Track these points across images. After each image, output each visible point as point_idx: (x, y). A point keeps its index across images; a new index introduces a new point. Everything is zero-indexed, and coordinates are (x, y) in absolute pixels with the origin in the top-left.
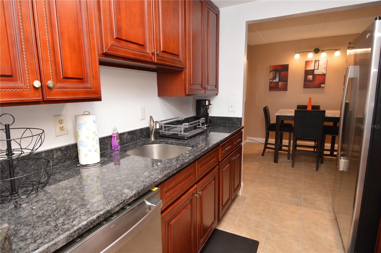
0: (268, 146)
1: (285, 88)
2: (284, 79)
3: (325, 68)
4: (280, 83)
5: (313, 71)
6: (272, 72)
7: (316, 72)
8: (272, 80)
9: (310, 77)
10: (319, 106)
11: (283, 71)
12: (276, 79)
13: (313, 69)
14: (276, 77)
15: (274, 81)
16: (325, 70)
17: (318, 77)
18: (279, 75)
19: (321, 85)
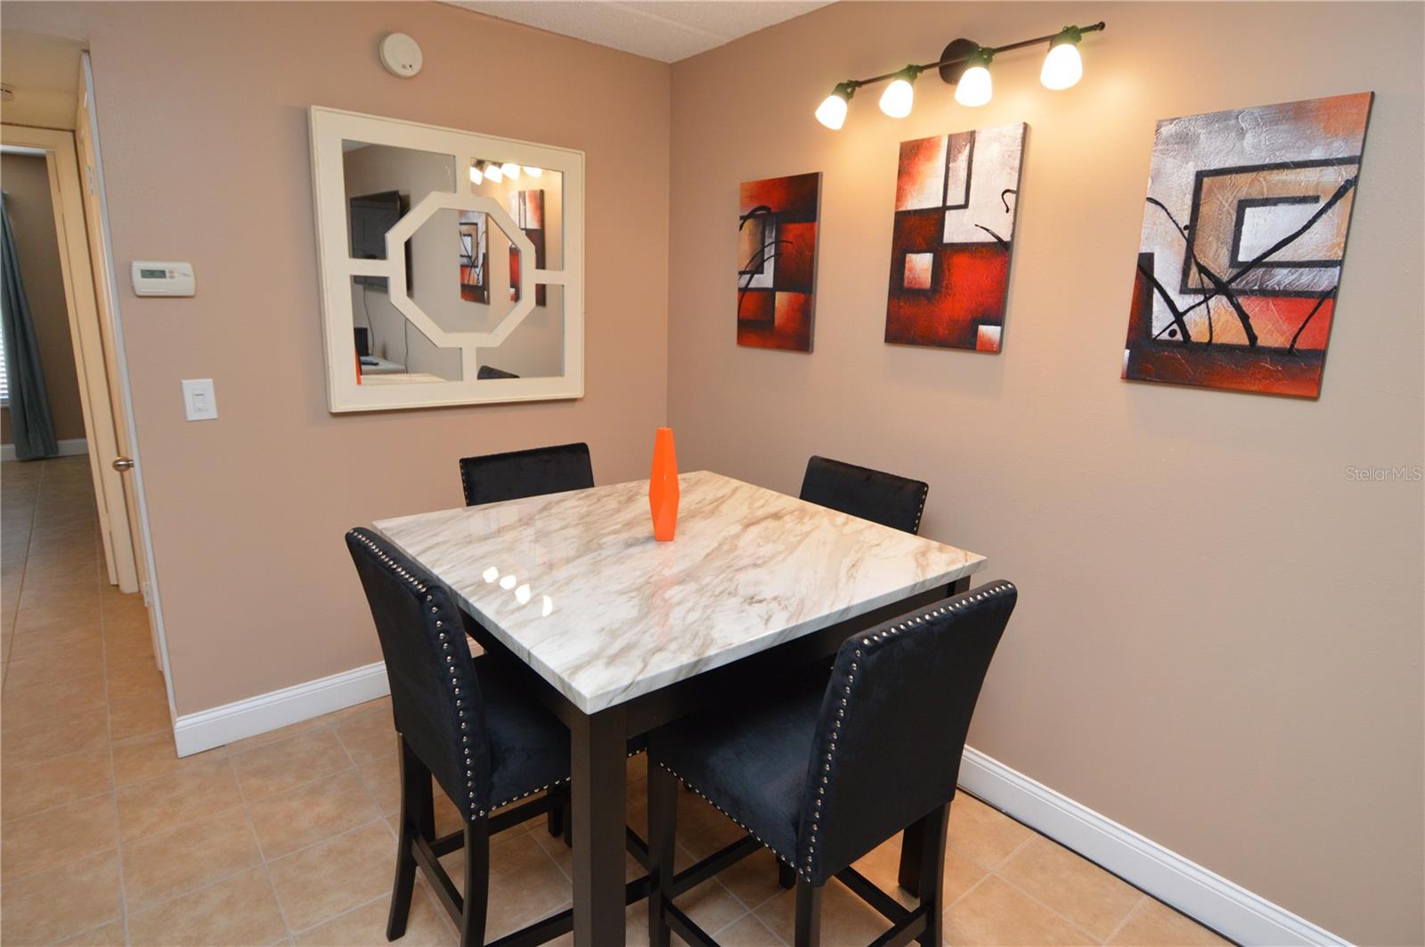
1: (798, 337)
2: (800, 273)
3: (1010, 198)
4: (781, 298)
5: (939, 217)
6: (748, 223)
7: (957, 230)
8: (748, 277)
9: (921, 264)
11: (794, 221)
12: (762, 273)
13: (940, 204)
14: (763, 255)
15: (756, 281)
16: (1007, 211)
17: (961, 263)
18: (777, 242)
19: (976, 331)
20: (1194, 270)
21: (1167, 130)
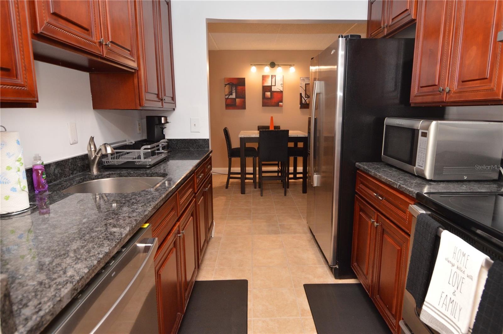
0: (231, 176)
1: (243, 106)
2: (242, 95)
3: (282, 85)
4: (237, 100)
5: (270, 87)
6: (227, 86)
7: (274, 89)
8: (228, 96)
9: (268, 94)
10: (280, 126)
11: (239, 86)
12: (232, 95)
13: (271, 85)
14: (232, 92)
15: (230, 97)
16: (282, 87)
17: (275, 94)
18: (236, 90)
19: (279, 104)
20: (306, 95)
21: (301, 78)
